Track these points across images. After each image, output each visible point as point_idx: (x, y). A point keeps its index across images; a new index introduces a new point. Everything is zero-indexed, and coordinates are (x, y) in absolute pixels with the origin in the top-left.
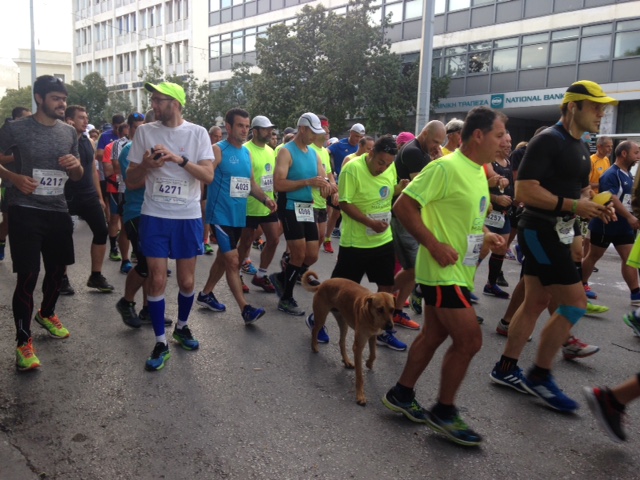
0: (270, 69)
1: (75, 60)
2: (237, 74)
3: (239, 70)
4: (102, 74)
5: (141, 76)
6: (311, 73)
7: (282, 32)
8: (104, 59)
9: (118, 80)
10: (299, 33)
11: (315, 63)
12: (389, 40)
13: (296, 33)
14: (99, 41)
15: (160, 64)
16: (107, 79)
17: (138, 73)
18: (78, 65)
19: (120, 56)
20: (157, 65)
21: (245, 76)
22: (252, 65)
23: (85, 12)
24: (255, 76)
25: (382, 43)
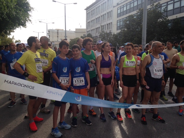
1: (87, 30)
8: (93, 30)
14: (92, 25)
16: (93, 35)
18: (87, 32)
19: (96, 29)
23: (89, 18)
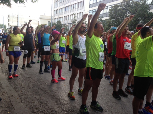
8: (61, 17)
14: (60, 13)
16: (62, 22)
18: (54, 19)
19: (65, 17)
21: (101, 20)
23: (57, 6)
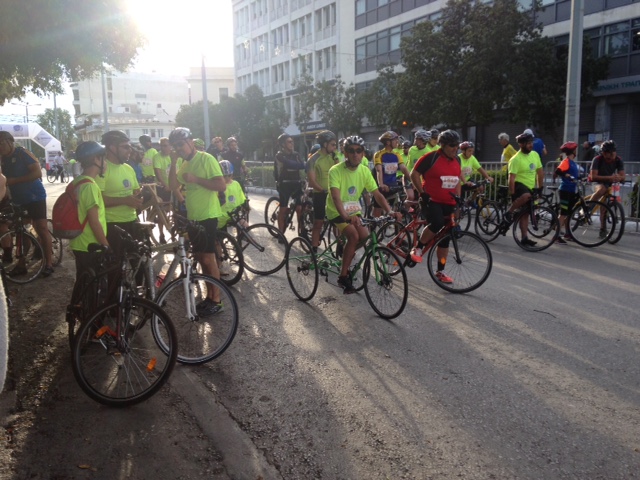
0: (414, 68)
1: (237, 73)
2: (382, 74)
3: (384, 70)
4: (259, 85)
5: (293, 85)
6: (456, 67)
7: (426, 28)
9: (274, 90)
10: (445, 28)
11: (460, 55)
12: (541, 24)
13: (441, 27)
15: (311, 71)
16: (264, 90)
17: (291, 81)
18: (239, 78)
19: (275, 67)
20: (308, 72)
21: (390, 76)
22: (396, 64)
23: (244, 29)
24: (400, 75)
25: (532, 28)
